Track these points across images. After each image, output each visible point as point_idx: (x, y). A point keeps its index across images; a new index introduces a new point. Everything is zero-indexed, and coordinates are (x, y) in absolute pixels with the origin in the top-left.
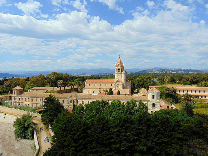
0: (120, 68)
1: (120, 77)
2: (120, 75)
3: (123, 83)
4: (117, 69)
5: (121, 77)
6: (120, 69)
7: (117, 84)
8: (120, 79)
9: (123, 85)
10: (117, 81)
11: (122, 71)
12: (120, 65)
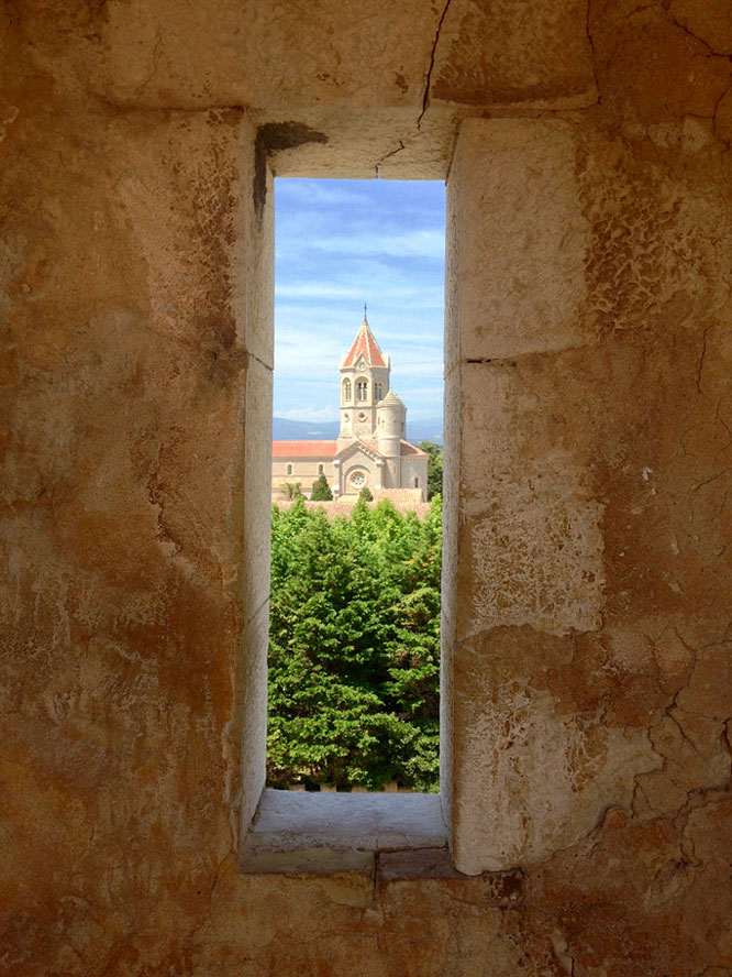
0: (368, 375)
1: (369, 425)
2: (368, 414)
3: (384, 459)
4: (353, 381)
5: (374, 428)
6: (369, 385)
7: (351, 462)
8: (367, 438)
9: (384, 468)
10: (354, 449)
11: (378, 395)
12: (368, 362)
